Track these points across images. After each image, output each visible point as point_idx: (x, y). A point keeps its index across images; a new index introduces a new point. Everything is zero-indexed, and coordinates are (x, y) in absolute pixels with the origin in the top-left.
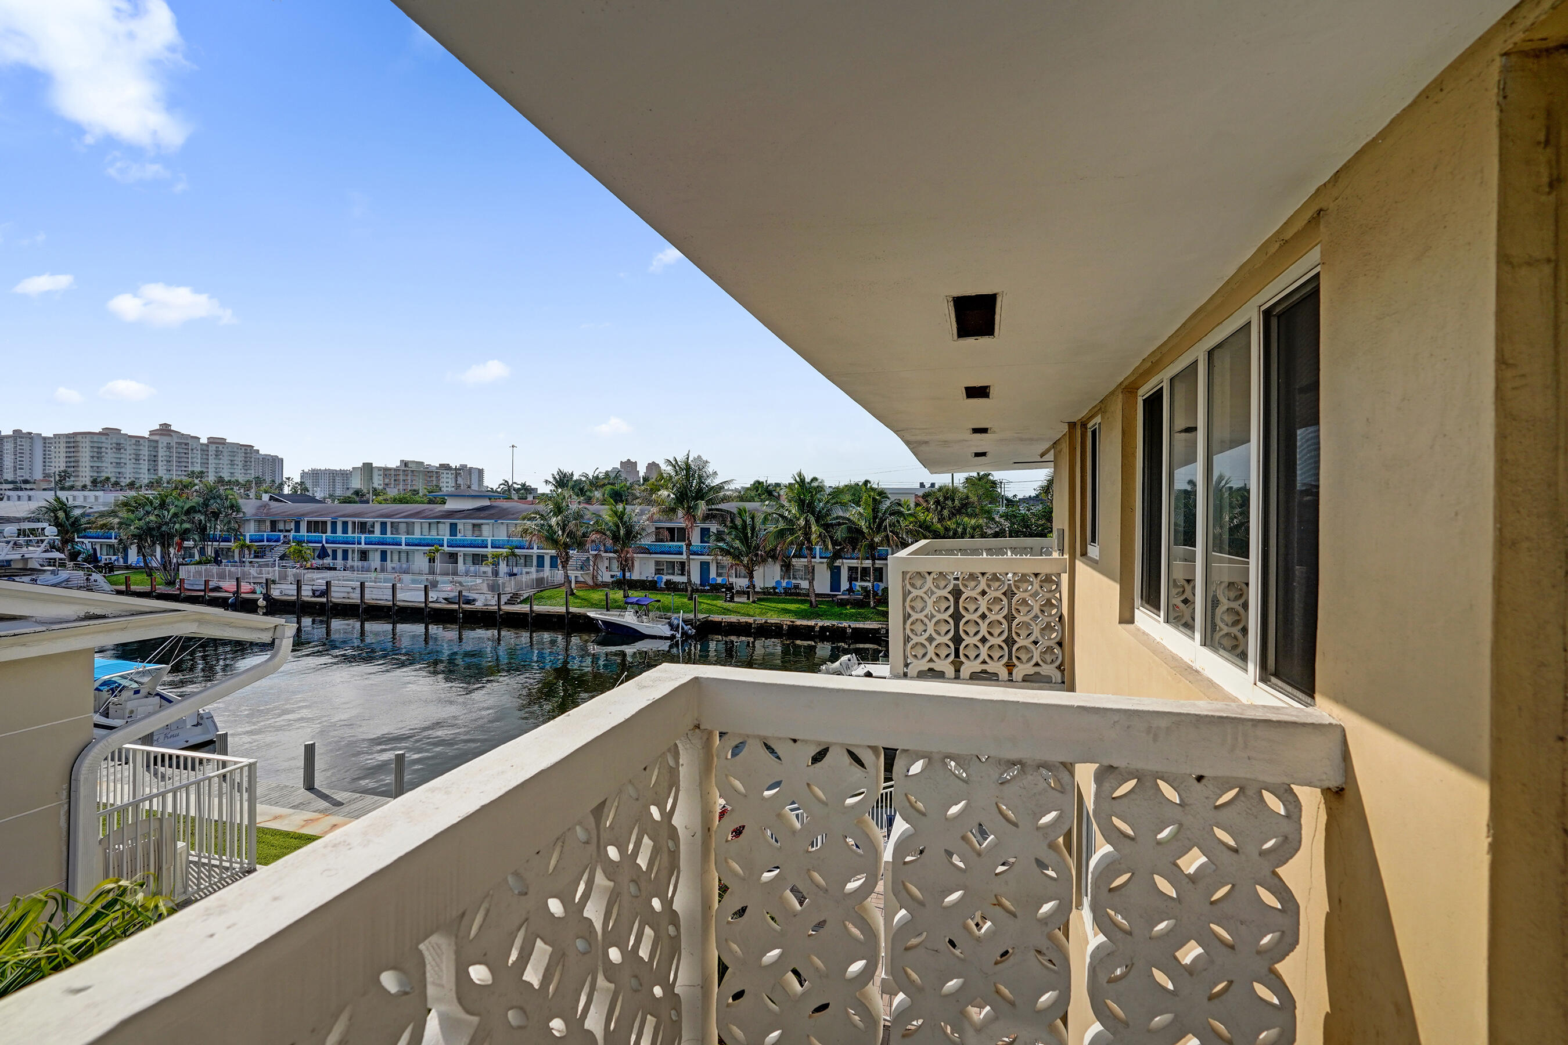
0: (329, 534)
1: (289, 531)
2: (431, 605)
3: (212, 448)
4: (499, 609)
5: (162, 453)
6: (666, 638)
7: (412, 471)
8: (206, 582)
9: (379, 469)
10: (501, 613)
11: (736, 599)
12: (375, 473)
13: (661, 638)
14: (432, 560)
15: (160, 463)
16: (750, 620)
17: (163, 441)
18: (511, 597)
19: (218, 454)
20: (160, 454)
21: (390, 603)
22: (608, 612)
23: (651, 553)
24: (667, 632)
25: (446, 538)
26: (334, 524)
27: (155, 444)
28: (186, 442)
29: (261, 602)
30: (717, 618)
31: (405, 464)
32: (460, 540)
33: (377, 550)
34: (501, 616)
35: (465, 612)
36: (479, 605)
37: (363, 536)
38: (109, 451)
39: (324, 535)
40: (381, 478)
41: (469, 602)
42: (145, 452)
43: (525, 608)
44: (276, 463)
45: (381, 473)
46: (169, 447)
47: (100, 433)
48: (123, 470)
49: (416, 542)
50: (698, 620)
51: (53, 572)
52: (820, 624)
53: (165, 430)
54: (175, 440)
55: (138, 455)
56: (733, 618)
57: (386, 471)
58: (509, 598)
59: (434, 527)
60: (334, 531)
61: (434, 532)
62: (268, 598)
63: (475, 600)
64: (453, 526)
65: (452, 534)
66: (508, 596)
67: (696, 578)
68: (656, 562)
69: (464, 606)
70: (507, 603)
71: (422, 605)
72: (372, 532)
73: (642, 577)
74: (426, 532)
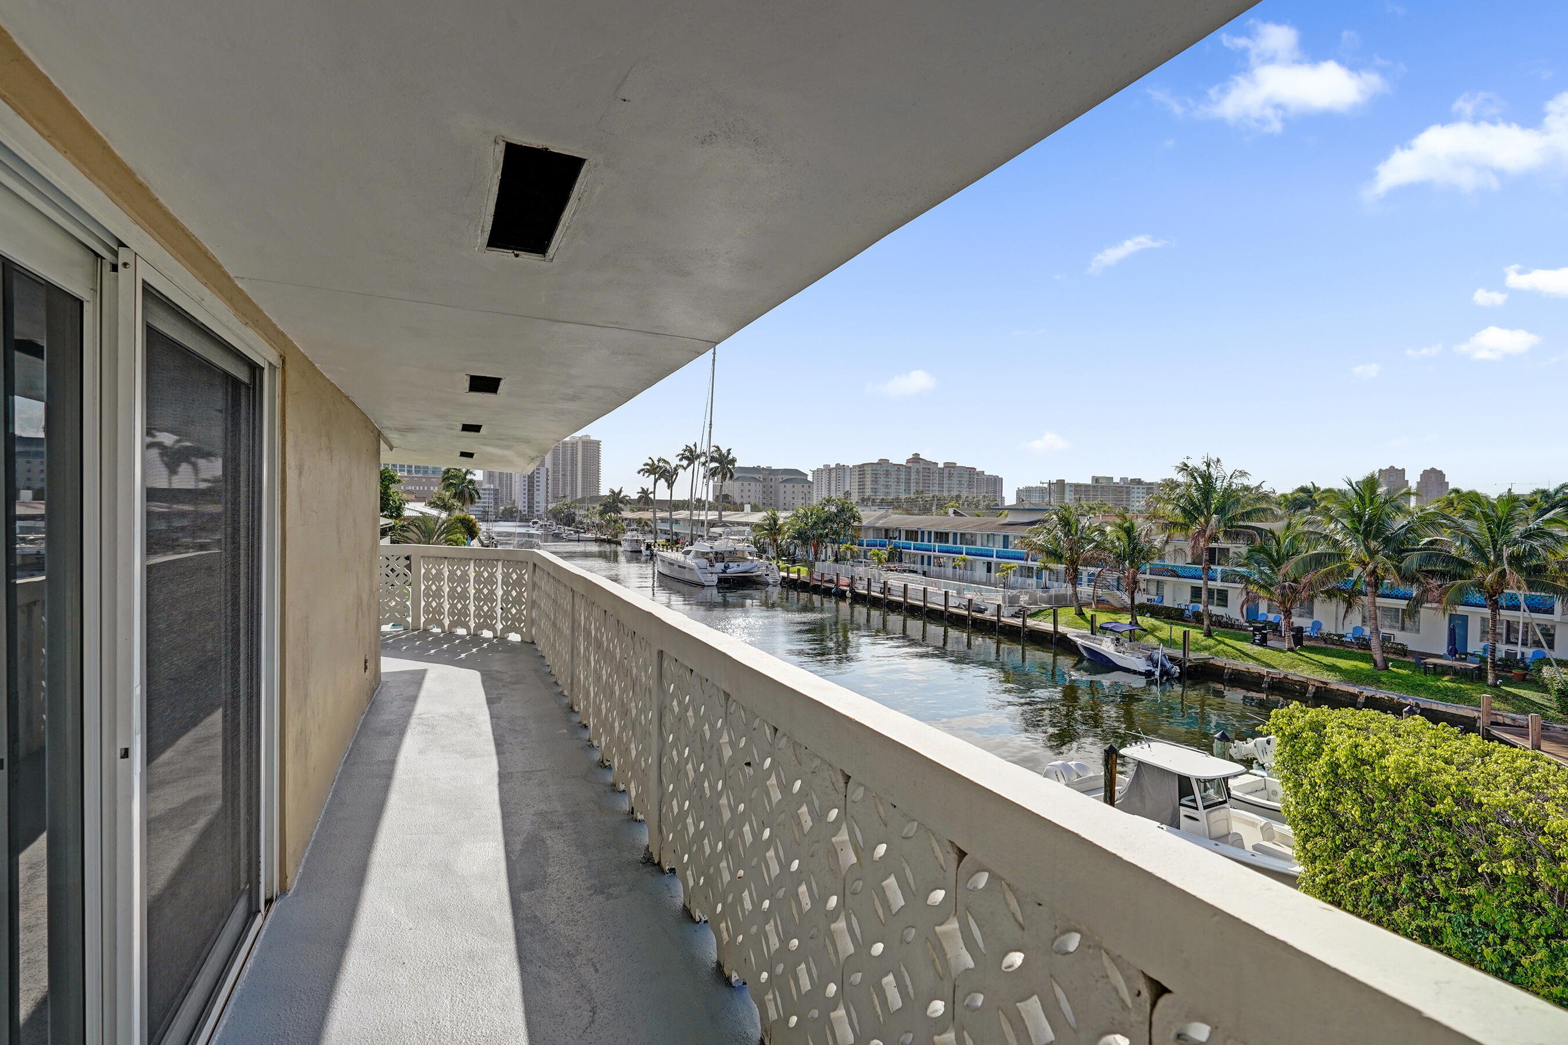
0: (919, 542)
1: (895, 538)
2: (951, 609)
3: (946, 471)
4: (999, 620)
5: (913, 476)
6: (1140, 673)
7: (1102, 487)
8: (822, 575)
9: (1071, 485)
10: (1000, 624)
11: (1269, 643)
12: (1067, 489)
13: (1135, 672)
14: (989, 570)
15: (912, 485)
16: (1264, 671)
17: (915, 466)
18: (1020, 610)
20: (912, 477)
21: (922, 604)
22: (1094, 636)
23: (1179, 576)
24: (1142, 665)
25: (997, 547)
26: (923, 532)
27: (908, 470)
28: (929, 467)
29: (848, 594)
30: (1219, 662)
31: (1096, 480)
32: (1012, 552)
33: (950, 557)
34: (997, 626)
35: (975, 621)
36: (987, 616)
37: (937, 544)
38: (882, 476)
39: (912, 543)
40: (1072, 493)
41: (982, 611)
42: (903, 476)
43: (1018, 622)
44: (996, 483)
45: (1073, 489)
46: (918, 472)
47: (877, 464)
48: (889, 490)
49: (973, 552)
50: (1189, 660)
52: (1366, 693)
53: (916, 459)
54: (921, 466)
55: (898, 479)
57: (1077, 488)
58: (1017, 610)
59: (991, 538)
60: (922, 541)
61: (991, 545)
62: (852, 591)
63: (986, 610)
64: (1006, 538)
65: (1006, 546)
66: (1017, 609)
67: (1234, 611)
68: (1192, 587)
69: (973, 614)
70: (1013, 616)
71: (943, 608)
72: (947, 541)
73: (1174, 604)
74: (985, 543)
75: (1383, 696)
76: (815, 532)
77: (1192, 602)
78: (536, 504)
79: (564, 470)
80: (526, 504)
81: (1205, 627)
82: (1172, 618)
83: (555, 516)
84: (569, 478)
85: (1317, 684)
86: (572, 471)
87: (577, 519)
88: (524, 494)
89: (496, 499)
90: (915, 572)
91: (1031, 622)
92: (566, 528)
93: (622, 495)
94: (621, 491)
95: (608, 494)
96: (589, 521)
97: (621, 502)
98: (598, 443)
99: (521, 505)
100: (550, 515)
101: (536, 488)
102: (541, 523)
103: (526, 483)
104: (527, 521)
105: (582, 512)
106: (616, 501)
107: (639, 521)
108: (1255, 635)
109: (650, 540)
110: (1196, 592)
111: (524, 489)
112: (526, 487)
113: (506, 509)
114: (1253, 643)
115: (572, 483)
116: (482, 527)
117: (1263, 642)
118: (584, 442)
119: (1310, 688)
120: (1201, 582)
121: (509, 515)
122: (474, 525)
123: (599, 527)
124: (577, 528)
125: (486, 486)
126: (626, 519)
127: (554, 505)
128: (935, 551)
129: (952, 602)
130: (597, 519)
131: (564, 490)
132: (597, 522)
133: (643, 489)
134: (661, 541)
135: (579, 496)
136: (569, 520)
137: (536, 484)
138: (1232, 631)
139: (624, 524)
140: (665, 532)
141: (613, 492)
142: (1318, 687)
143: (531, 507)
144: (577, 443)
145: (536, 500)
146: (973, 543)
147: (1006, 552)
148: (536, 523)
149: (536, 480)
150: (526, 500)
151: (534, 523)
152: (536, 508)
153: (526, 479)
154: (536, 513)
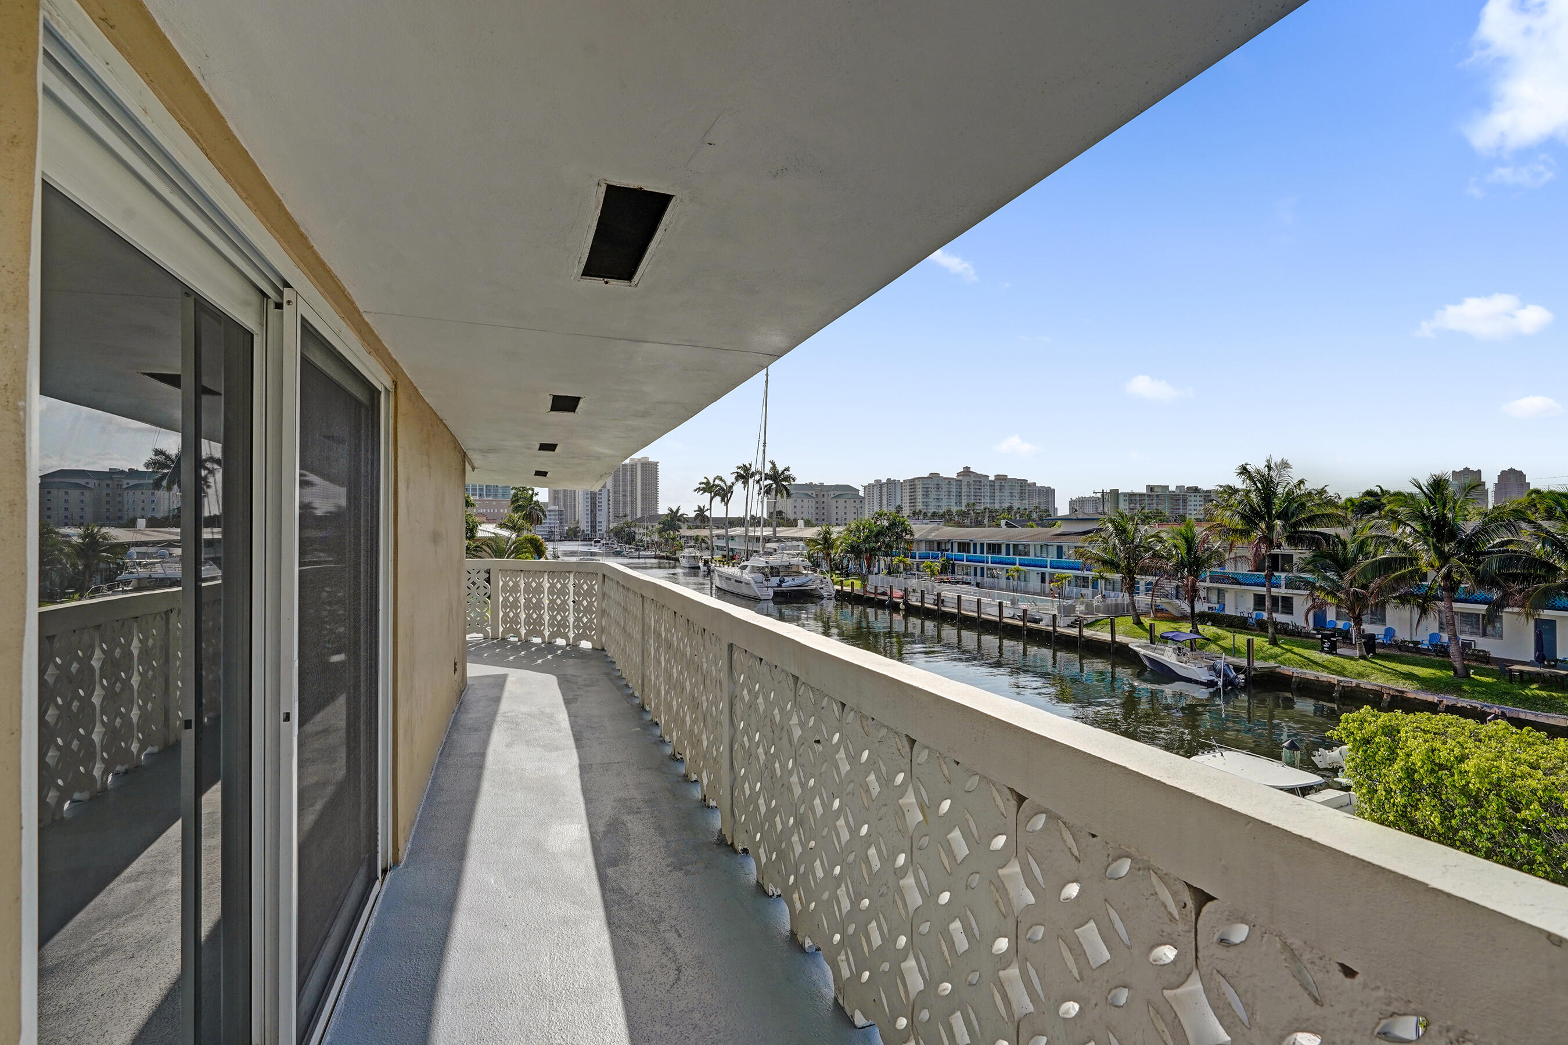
0: (972, 554)
1: (947, 551)
2: (1005, 620)
3: (998, 483)
4: (1054, 629)
5: (964, 489)
7: (1158, 496)
8: (876, 587)
10: (1056, 634)
11: (1339, 651)
13: (1197, 682)
14: (1043, 581)
15: (963, 497)
16: (1334, 678)
17: (965, 480)
18: (1076, 620)
19: (1002, 487)
20: (963, 491)
21: (976, 615)
22: (1154, 646)
23: (1241, 584)
24: (1205, 676)
25: (1051, 557)
26: (975, 545)
27: (960, 483)
28: (980, 480)
29: (902, 606)
30: (1286, 670)
32: (1066, 562)
33: (1003, 569)
34: (1055, 636)
35: (1030, 631)
36: (1042, 626)
37: (990, 556)
38: (933, 490)
39: (965, 554)
41: (1037, 621)
42: (954, 490)
43: (1074, 632)
44: (1048, 493)
46: (969, 485)
47: (928, 478)
48: (941, 504)
49: (1027, 563)
50: (1255, 669)
51: (807, 575)
52: (1445, 702)
53: (967, 471)
54: (972, 479)
55: (949, 492)
56: (1310, 674)
59: (1044, 548)
60: (975, 552)
61: (1044, 555)
62: (906, 603)
63: (1041, 620)
64: (1060, 548)
65: (1060, 556)
66: (1073, 619)
67: (1300, 617)
68: (1255, 595)
69: (1028, 624)
70: (1069, 626)
71: (997, 619)
72: (1000, 553)
73: (1236, 612)
74: (1038, 554)
75: (1464, 704)
76: (867, 546)
77: (1255, 610)
78: (598, 524)
79: (624, 490)
80: (589, 524)
81: (1270, 635)
82: (1234, 627)
83: (616, 535)
84: (629, 499)
85: (1391, 692)
86: (632, 491)
87: (637, 537)
88: (587, 514)
89: (561, 520)
90: (968, 583)
91: (1087, 632)
92: (627, 546)
93: (680, 513)
94: (678, 510)
95: (667, 512)
96: (648, 539)
97: (679, 520)
98: (656, 464)
99: (584, 526)
100: (612, 534)
101: (598, 508)
102: (604, 541)
103: (589, 504)
104: (590, 540)
105: (642, 531)
106: (674, 519)
107: (696, 539)
108: (1324, 643)
109: (706, 556)
110: (1259, 601)
111: (587, 510)
112: (589, 508)
113: (570, 529)
114: (1322, 650)
115: (632, 503)
116: (549, 547)
117: (1332, 650)
118: (642, 464)
119: (1385, 696)
120: (1265, 589)
121: (573, 535)
122: (541, 544)
123: (658, 545)
124: (637, 546)
125: (552, 508)
126: (684, 537)
127: (615, 525)
128: (987, 563)
129: (1006, 613)
130: (656, 538)
131: (624, 509)
132: (656, 540)
133: (699, 507)
134: (718, 557)
135: (639, 515)
136: (630, 539)
137: (598, 504)
138: (1299, 639)
139: (683, 540)
140: (721, 548)
141: (671, 511)
142: (1393, 696)
143: (593, 527)
144: (636, 464)
145: (598, 520)
146: (1027, 554)
147: (1060, 562)
148: (599, 542)
149: (598, 500)
150: (589, 520)
151: (596, 542)
152: (598, 528)
153: (589, 500)
154: (598, 532)
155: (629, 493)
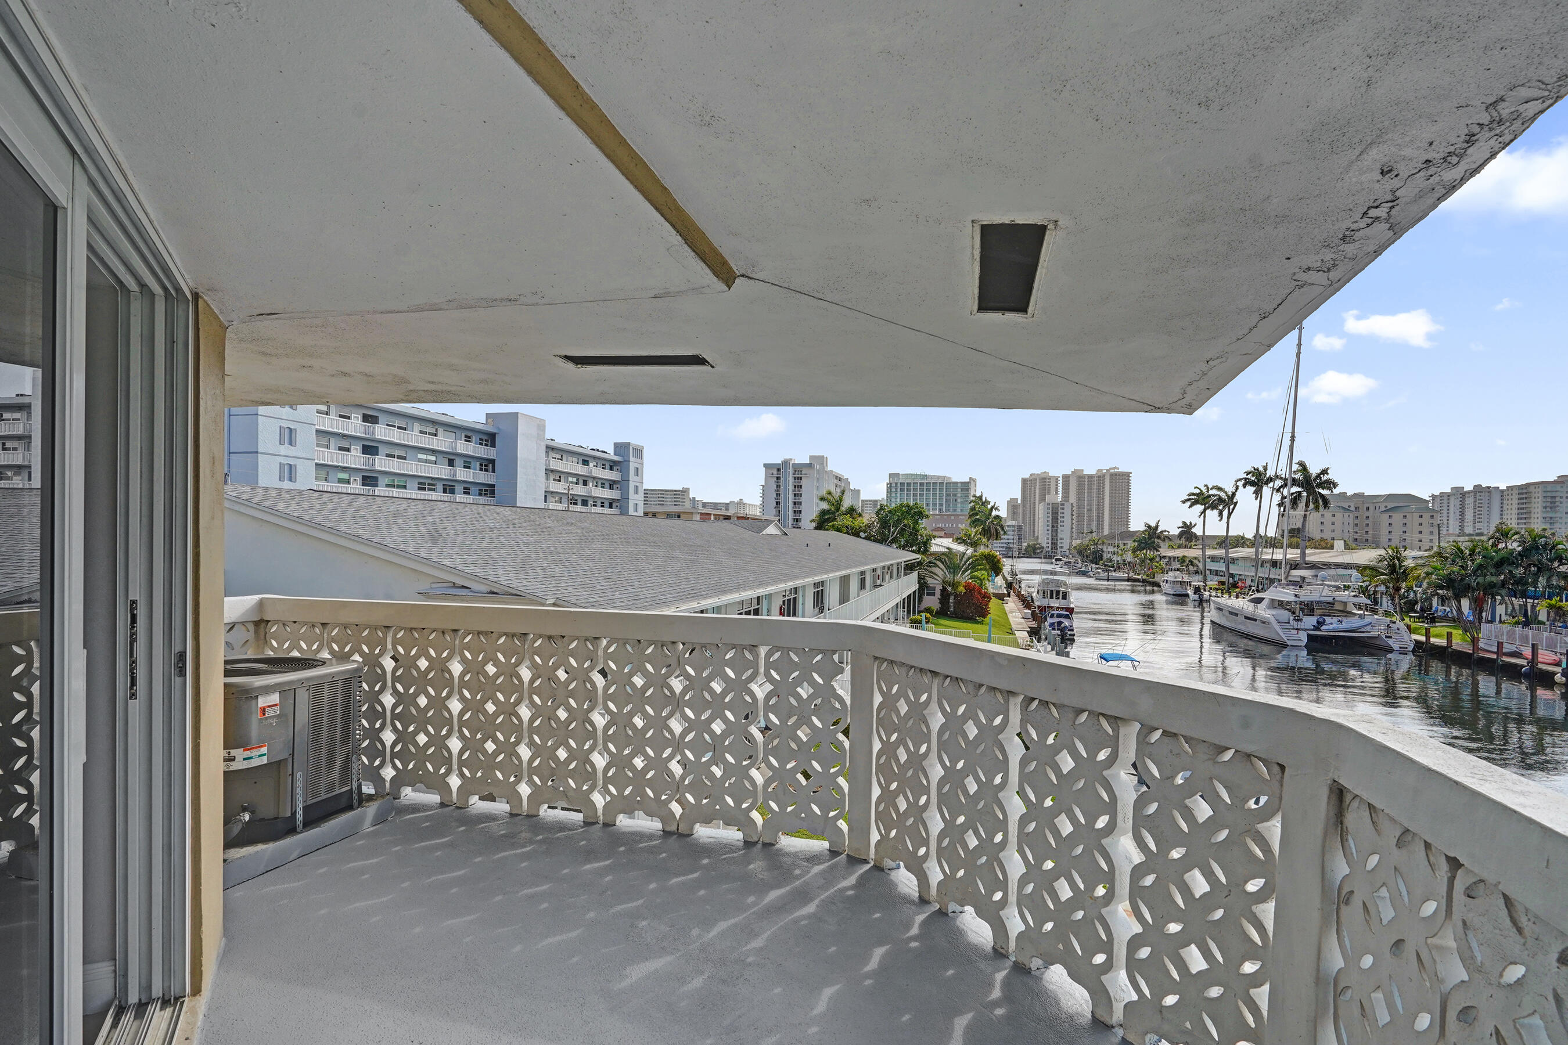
76: (1480, 580)
78: (1059, 541)
79: (1090, 504)
80: (1050, 541)
83: (1080, 553)
84: (1095, 513)
86: (1098, 505)
87: (1105, 556)
88: (1048, 530)
89: (1020, 536)
92: (1094, 565)
93: (1160, 530)
94: (1157, 527)
95: (1142, 528)
96: (1119, 559)
97: (1159, 537)
98: (1128, 475)
99: (1044, 541)
100: (1074, 552)
101: (1060, 524)
102: (1065, 560)
103: (1050, 519)
104: (1051, 557)
105: (1111, 549)
106: (1152, 537)
107: (1182, 560)
109: (1197, 581)
111: (1048, 526)
112: (1050, 524)
113: (1029, 546)
115: (1098, 519)
116: (1007, 565)
118: (1112, 475)
121: (1032, 552)
122: (999, 561)
123: (1132, 566)
124: (1105, 566)
125: (1010, 523)
126: (1165, 557)
127: (1079, 542)
130: (1129, 557)
131: (1089, 525)
132: (1129, 560)
133: (1184, 523)
134: (1212, 583)
135: (1106, 532)
136: (1096, 557)
137: (1060, 519)
139: (1163, 562)
140: (1217, 573)
141: (1149, 527)
143: (1054, 544)
144: (1104, 476)
145: (1060, 536)
148: (1060, 560)
149: (1060, 515)
150: (1050, 537)
151: (1057, 560)
152: (1059, 545)
153: (1050, 515)
154: (1059, 550)
155: (1094, 508)
